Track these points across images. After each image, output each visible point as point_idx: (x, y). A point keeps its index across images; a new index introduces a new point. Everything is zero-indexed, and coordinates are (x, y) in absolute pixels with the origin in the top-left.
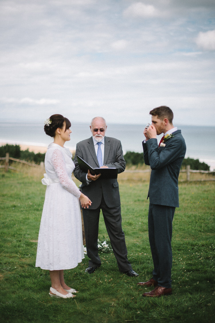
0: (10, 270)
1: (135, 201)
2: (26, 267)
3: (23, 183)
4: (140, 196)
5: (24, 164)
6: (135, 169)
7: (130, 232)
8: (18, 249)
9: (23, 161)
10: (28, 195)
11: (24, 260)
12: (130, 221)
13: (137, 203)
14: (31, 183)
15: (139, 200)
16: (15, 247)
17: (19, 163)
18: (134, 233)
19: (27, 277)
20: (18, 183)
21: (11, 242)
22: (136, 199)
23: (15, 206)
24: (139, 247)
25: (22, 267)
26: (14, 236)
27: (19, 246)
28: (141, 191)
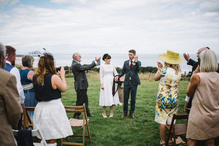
0: (93, 111)
1: (142, 87)
2: (99, 110)
3: (94, 80)
4: (144, 85)
5: (93, 73)
6: (143, 75)
7: (139, 98)
8: (95, 104)
9: (93, 71)
10: (96, 85)
11: (97, 108)
12: (139, 94)
13: (142, 88)
14: (97, 81)
15: (143, 87)
16: (94, 103)
17: (91, 72)
18: (140, 99)
19: (99, 112)
20: (92, 81)
21: (92, 102)
22: (142, 86)
23: (92, 89)
24: (142, 103)
25: (97, 110)
26: (93, 99)
27: (95, 103)
28: (144, 83)
